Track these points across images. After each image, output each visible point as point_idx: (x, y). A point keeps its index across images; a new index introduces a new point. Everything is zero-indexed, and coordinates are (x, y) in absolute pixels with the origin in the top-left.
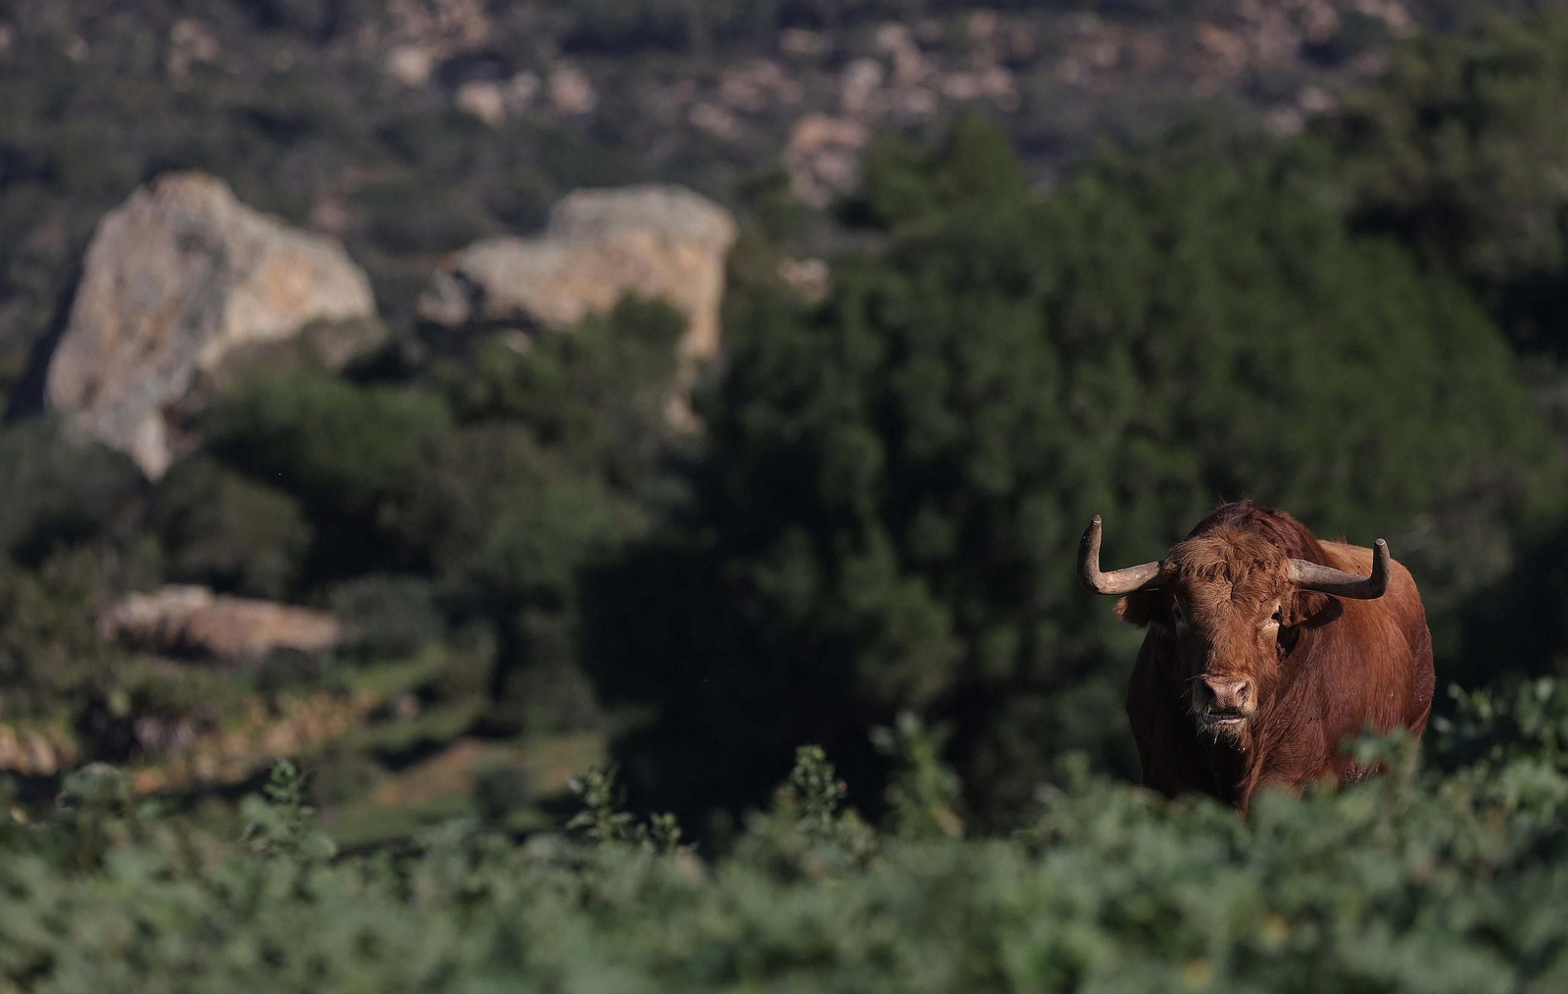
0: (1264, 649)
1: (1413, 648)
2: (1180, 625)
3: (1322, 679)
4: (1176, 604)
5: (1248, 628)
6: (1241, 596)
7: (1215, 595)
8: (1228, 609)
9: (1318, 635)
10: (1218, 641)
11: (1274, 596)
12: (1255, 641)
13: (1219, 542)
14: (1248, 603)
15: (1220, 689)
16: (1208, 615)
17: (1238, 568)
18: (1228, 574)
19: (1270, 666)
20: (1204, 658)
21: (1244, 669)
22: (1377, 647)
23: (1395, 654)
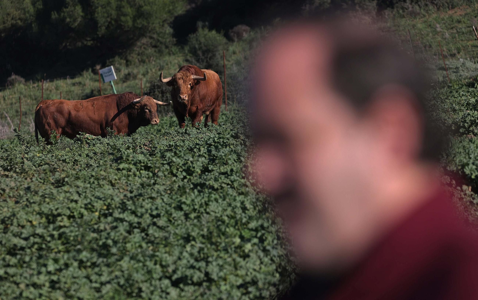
0: (188, 89)
1: (218, 86)
2: (176, 86)
3: (199, 91)
4: (175, 84)
5: (186, 87)
6: (185, 82)
7: (181, 82)
8: (183, 84)
9: (197, 86)
10: (181, 89)
11: (189, 81)
12: (187, 89)
13: (181, 73)
14: (186, 83)
15: (182, 97)
16: (180, 85)
17: (184, 77)
18: (182, 79)
19: (190, 92)
20: (180, 92)
21: (185, 93)
22: (211, 86)
23: (214, 87)
